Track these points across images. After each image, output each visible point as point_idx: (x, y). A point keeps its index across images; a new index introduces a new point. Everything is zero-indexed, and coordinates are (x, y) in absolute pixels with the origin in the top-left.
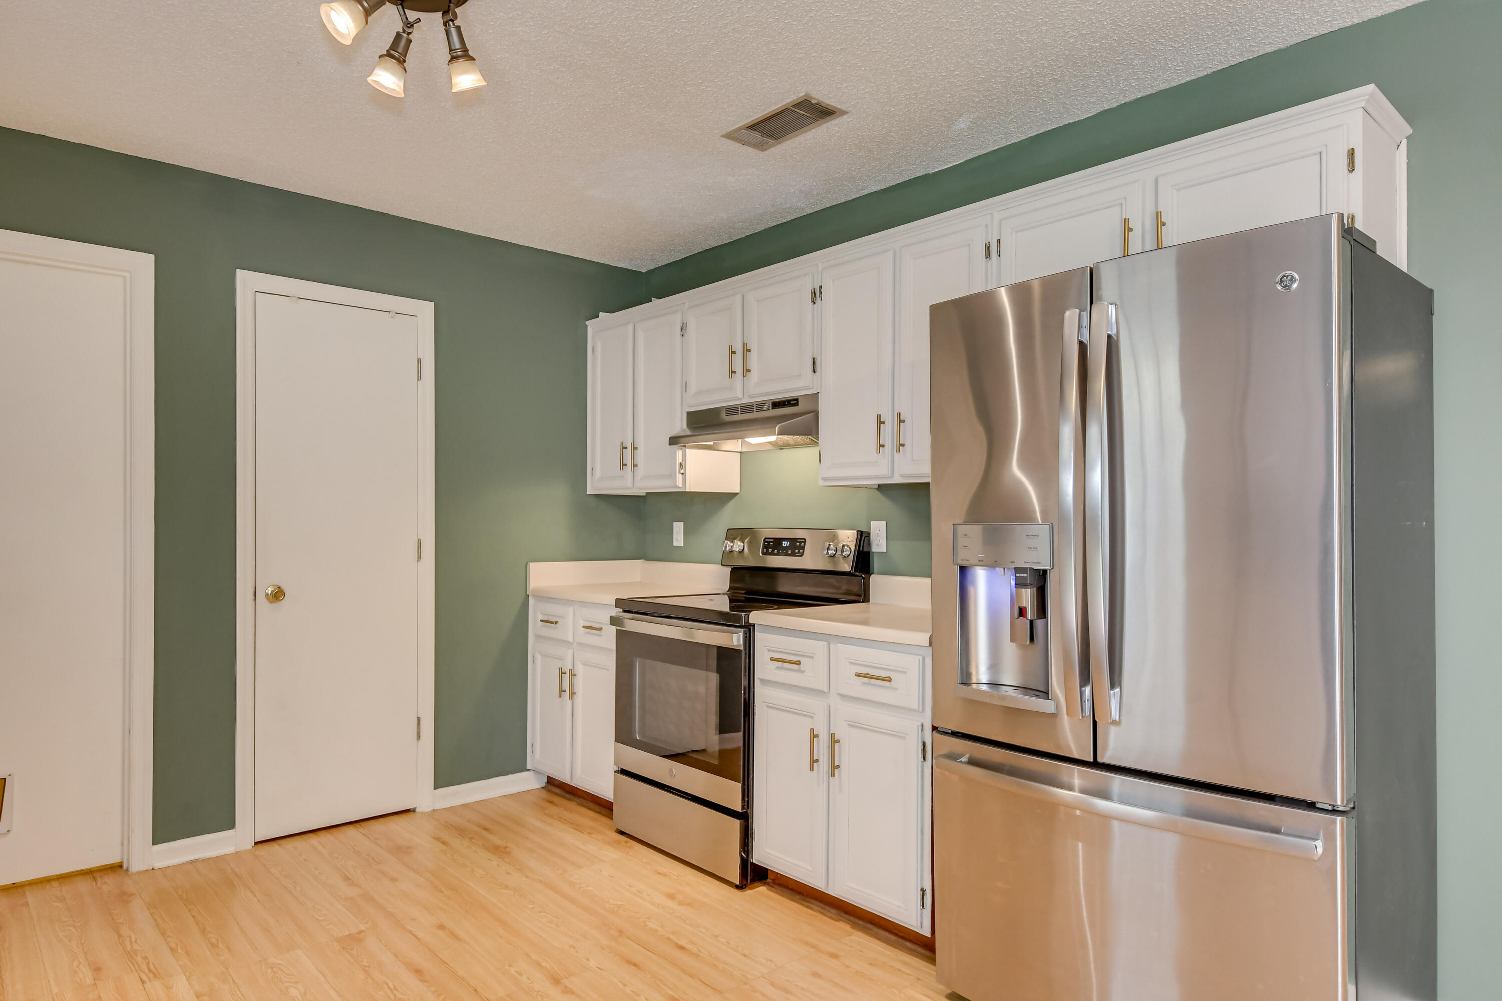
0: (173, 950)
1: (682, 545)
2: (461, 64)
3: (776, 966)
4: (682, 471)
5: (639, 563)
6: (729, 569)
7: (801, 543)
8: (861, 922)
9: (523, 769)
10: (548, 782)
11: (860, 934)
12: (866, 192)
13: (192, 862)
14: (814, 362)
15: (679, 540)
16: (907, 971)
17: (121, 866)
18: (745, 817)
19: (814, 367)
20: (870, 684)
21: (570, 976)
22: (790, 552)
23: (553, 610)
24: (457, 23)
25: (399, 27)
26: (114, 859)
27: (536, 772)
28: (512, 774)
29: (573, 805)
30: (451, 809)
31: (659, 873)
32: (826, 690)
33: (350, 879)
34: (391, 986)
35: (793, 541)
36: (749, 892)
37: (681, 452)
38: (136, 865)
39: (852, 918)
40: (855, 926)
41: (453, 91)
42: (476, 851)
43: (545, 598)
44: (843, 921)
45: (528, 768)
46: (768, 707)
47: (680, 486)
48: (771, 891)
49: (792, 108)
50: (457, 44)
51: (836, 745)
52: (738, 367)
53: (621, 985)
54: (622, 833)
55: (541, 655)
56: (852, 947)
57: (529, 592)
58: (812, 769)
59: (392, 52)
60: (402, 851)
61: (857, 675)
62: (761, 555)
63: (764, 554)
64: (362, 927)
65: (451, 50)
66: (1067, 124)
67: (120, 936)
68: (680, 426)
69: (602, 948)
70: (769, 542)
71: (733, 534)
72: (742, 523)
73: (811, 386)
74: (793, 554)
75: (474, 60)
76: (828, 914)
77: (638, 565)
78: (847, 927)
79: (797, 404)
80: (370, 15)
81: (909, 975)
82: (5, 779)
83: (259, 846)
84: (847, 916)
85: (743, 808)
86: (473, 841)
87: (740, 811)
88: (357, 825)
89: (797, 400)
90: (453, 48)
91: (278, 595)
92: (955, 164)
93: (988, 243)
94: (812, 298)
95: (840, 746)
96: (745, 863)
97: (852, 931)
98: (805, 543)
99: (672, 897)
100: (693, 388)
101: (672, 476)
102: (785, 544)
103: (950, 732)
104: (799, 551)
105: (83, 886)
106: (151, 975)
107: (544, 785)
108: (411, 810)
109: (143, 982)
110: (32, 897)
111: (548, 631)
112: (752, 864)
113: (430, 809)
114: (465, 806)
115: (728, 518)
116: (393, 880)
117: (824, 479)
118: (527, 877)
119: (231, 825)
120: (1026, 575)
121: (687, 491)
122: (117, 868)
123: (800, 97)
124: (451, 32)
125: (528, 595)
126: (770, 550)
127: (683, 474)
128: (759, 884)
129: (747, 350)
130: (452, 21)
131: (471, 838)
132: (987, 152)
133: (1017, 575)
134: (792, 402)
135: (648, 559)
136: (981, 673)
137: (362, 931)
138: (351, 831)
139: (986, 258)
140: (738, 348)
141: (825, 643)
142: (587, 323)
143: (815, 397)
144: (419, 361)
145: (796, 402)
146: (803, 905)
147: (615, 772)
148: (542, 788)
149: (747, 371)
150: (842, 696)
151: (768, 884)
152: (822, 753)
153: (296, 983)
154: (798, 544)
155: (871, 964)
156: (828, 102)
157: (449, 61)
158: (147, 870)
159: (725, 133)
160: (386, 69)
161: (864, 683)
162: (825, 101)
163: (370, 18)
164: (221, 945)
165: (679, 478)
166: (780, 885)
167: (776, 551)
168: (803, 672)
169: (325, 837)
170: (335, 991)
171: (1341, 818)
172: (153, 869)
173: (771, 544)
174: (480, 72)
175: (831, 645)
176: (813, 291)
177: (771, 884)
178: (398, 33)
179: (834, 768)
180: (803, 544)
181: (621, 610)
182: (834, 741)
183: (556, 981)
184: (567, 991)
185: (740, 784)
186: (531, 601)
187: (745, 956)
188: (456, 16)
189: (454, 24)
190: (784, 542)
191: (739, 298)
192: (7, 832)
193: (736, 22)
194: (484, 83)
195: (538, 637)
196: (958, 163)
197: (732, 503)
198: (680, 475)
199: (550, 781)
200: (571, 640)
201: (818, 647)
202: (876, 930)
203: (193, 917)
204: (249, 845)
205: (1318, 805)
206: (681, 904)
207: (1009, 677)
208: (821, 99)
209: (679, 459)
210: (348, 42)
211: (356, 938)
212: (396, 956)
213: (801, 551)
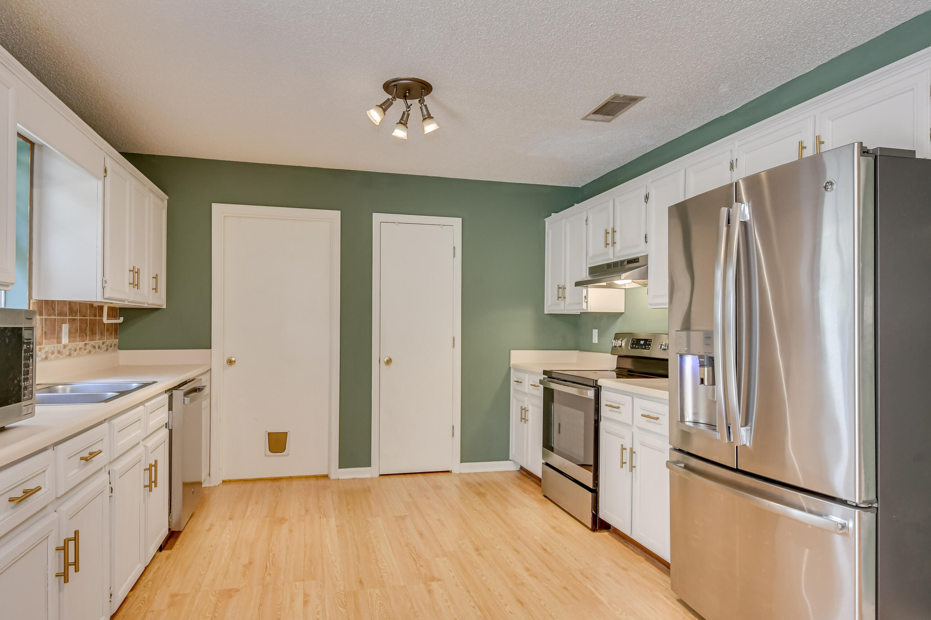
0: (334, 509)
1: (597, 343)
2: (428, 121)
3: (589, 567)
4: (586, 301)
5: (576, 352)
6: (617, 356)
7: (649, 341)
8: (651, 558)
9: (507, 459)
10: (521, 468)
11: (648, 563)
12: (688, 131)
13: (354, 479)
14: (646, 237)
15: (595, 340)
16: (663, 585)
17: (328, 476)
18: (595, 491)
19: (646, 240)
20: (649, 421)
21: (485, 549)
22: (644, 347)
23: (520, 376)
24: (425, 104)
25: (404, 109)
26: (325, 473)
27: (515, 462)
28: (501, 461)
29: (529, 481)
30: (469, 474)
31: (554, 517)
32: (630, 423)
33: (411, 495)
34: (408, 537)
35: (646, 340)
36: (597, 534)
37: (585, 290)
38: (333, 476)
39: (647, 555)
40: (647, 559)
41: (425, 133)
42: (470, 493)
43: (519, 370)
44: (642, 555)
45: (510, 459)
46: (606, 432)
47: (585, 309)
48: (611, 535)
49: (611, 101)
50: (425, 113)
51: (634, 454)
52: (610, 241)
53: (506, 558)
54: (545, 496)
55: (516, 400)
56: (638, 568)
57: (511, 366)
58: (622, 467)
59: (401, 121)
60: (437, 488)
61: (642, 415)
62: (629, 348)
63: (631, 348)
64: (407, 514)
65: (423, 116)
66: (799, 77)
67: (319, 500)
68: (585, 275)
69: (506, 542)
70: (634, 341)
71: (617, 336)
72: (626, 330)
73: (644, 251)
74: (645, 348)
75: (433, 118)
76: (636, 551)
77: (575, 354)
78: (642, 559)
79: (638, 261)
80: (386, 110)
81: (663, 586)
82: (287, 433)
83: (381, 476)
84: (645, 554)
85: (594, 486)
86: (472, 489)
87: (592, 488)
88: (424, 474)
89: (638, 259)
90: (424, 115)
91: (389, 362)
92: (736, 108)
93: (731, 161)
94: (645, 199)
95: (636, 455)
96: (595, 517)
97: (645, 561)
98: (651, 341)
99: (554, 528)
100: (591, 254)
101: (581, 304)
102: (642, 342)
103: (678, 449)
104: (648, 347)
105: (313, 482)
106: (324, 516)
107: (519, 469)
108: (450, 471)
109: (320, 518)
110: (295, 483)
111: (518, 387)
112: (600, 518)
113: (458, 472)
114: (476, 473)
115: (619, 327)
116: (428, 498)
117: (651, 305)
118: (488, 507)
119: (369, 465)
120: (703, 360)
121: (588, 311)
122: (326, 477)
123: (612, 96)
124: (422, 109)
125: (510, 368)
126: (634, 346)
127: (586, 302)
128: (606, 531)
129: (614, 231)
130: (423, 103)
131: (471, 488)
132: (754, 99)
133: (700, 360)
134: (636, 260)
135: (581, 350)
136: (689, 417)
137: (406, 515)
138: (420, 477)
139: (731, 170)
140: (610, 231)
141: (630, 398)
142: (545, 219)
143: (646, 257)
144: (454, 248)
145: (638, 260)
146: (624, 544)
147: (543, 463)
148: (518, 471)
149: (614, 243)
150: (639, 428)
151: (610, 532)
152: (627, 458)
153: (373, 529)
154: (648, 342)
155: (644, 577)
156: (630, 95)
157: (423, 121)
158: (336, 479)
159: (582, 118)
160: (399, 129)
161: (647, 421)
162: (628, 95)
163: (386, 112)
164: (352, 511)
165: (584, 304)
166: (615, 533)
167: (637, 347)
168: (620, 413)
169: (409, 478)
170: (386, 534)
171: (858, 510)
172: (339, 479)
173: (635, 342)
174: (436, 122)
175: (634, 399)
176: (645, 196)
177: (611, 532)
178: (404, 112)
179: (632, 467)
180: (650, 343)
181: (547, 377)
182: (632, 452)
183: (477, 550)
184: (480, 555)
185: (592, 473)
186: (512, 370)
187: (575, 559)
188: (424, 101)
189: (424, 104)
190: (641, 341)
191: (611, 201)
192: (287, 454)
193: (556, 73)
194: (439, 127)
195: (515, 390)
196: (738, 108)
197: (621, 319)
198: (585, 303)
199: (522, 468)
200: (527, 392)
201: (627, 399)
202: (658, 563)
203: (346, 498)
204: (377, 475)
205: (848, 503)
206: (557, 532)
207: (702, 419)
208: (625, 94)
209: (584, 294)
210: (378, 124)
211: (403, 518)
212: (415, 527)
213: (649, 346)
